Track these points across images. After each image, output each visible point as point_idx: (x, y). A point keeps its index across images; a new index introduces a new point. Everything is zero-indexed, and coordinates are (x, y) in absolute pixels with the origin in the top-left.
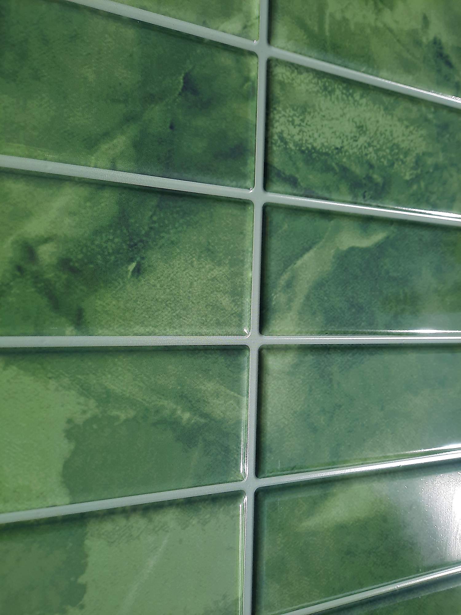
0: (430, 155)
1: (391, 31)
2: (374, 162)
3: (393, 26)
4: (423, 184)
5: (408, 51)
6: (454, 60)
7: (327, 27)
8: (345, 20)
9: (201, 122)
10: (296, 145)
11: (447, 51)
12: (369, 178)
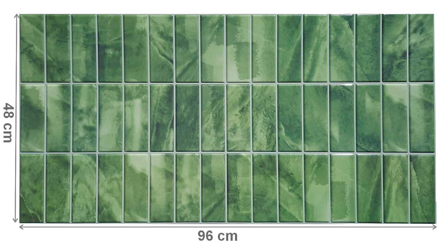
0: (263, 113)
1: (241, 124)
2: (267, 128)
3: (240, 124)
4: (270, 115)
5: (243, 120)
6: (242, 107)
7: (244, 140)
8: (242, 135)
9: (267, 164)
10: (267, 146)
11: (241, 109)
12: (271, 128)
